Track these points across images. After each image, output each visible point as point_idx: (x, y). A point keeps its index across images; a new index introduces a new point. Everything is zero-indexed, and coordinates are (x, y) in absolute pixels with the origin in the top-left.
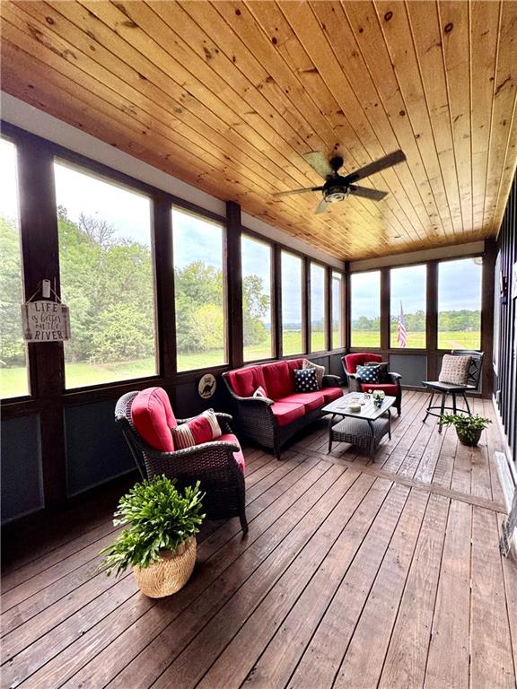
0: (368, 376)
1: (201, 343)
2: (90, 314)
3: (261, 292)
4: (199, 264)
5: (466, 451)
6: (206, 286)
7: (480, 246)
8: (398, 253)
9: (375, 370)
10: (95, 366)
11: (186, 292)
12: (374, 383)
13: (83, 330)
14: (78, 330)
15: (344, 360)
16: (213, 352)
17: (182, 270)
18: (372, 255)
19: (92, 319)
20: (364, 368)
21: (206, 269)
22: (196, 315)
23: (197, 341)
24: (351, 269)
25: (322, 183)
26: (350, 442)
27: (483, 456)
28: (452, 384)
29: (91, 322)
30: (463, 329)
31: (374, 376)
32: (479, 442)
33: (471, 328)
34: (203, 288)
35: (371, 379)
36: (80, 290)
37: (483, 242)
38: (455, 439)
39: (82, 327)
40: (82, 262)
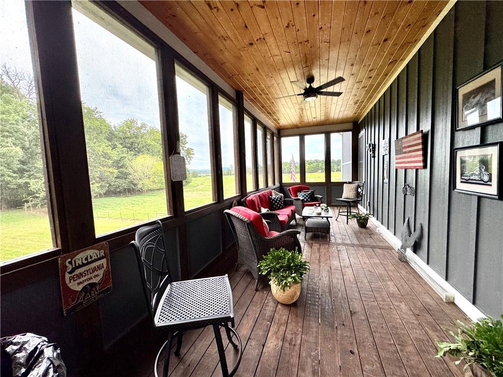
0: (305, 198)
1: (139, 186)
2: (23, 163)
3: (186, 145)
4: (133, 121)
5: (364, 230)
6: (140, 140)
7: (350, 126)
8: (310, 126)
9: (309, 194)
10: (32, 211)
11: (122, 144)
12: (309, 202)
13: (15, 178)
14: (9, 179)
15: (289, 189)
16: (150, 193)
17: (117, 125)
18: (296, 127)
19: (25, 167)
20: (303, 193)
21: (139, 125)
22: (133, 164)
23: (135, 185)
24: (281, 135)
25: (303, 92)
26: (311, 232)
27: (371, 231)
28: (350, 199)
29: (24, 170)
30: (316, 172)
31: (309, 198)
32: (367, 226)
33: (320, 171)
34: (138, 141)
35: (307, 200)
36: (9, 140)
37: (352, 124)
38: (356, 225)
39: (15, 175)
40: (10, 113)
